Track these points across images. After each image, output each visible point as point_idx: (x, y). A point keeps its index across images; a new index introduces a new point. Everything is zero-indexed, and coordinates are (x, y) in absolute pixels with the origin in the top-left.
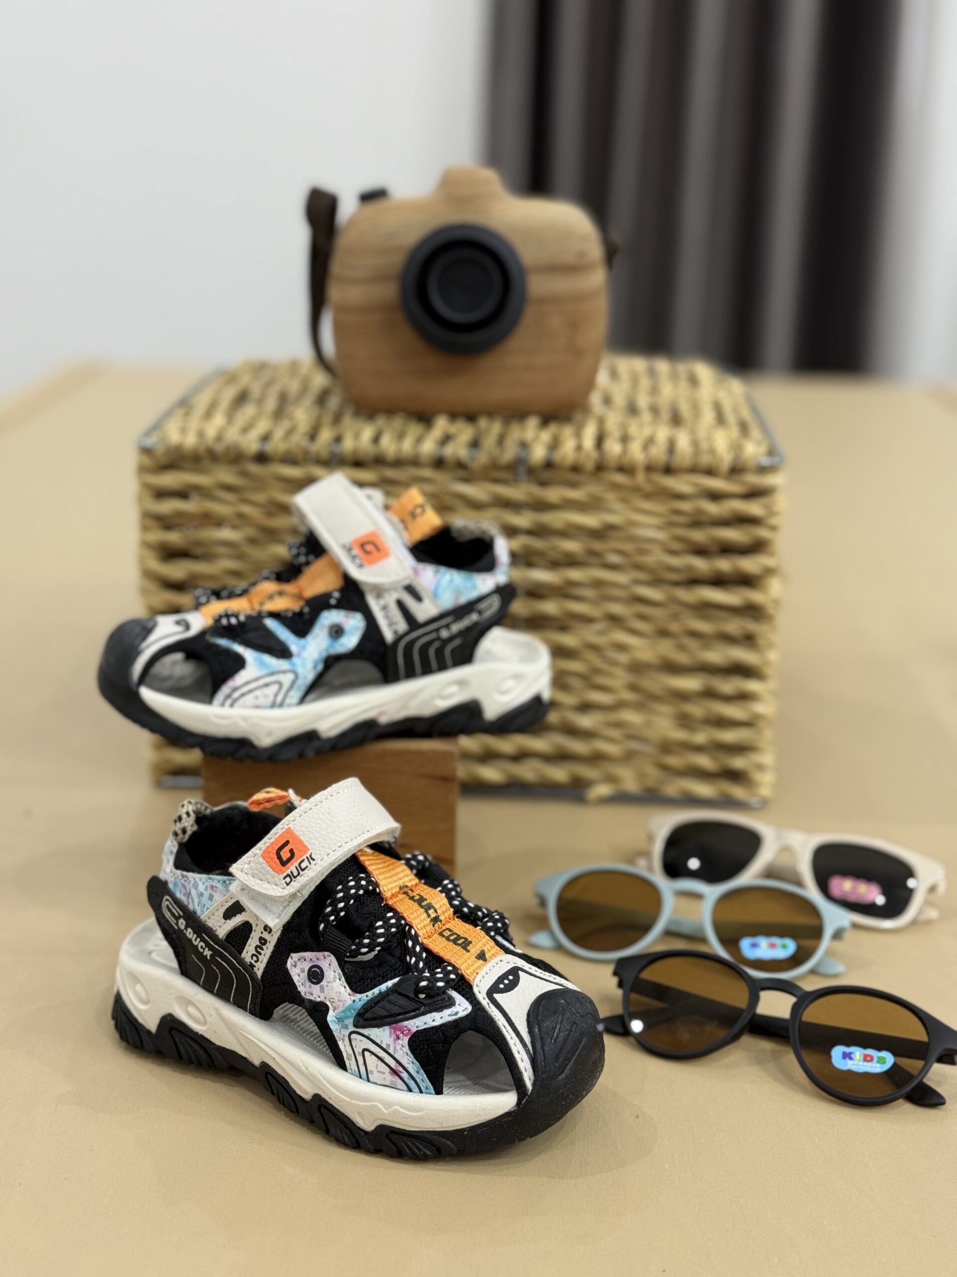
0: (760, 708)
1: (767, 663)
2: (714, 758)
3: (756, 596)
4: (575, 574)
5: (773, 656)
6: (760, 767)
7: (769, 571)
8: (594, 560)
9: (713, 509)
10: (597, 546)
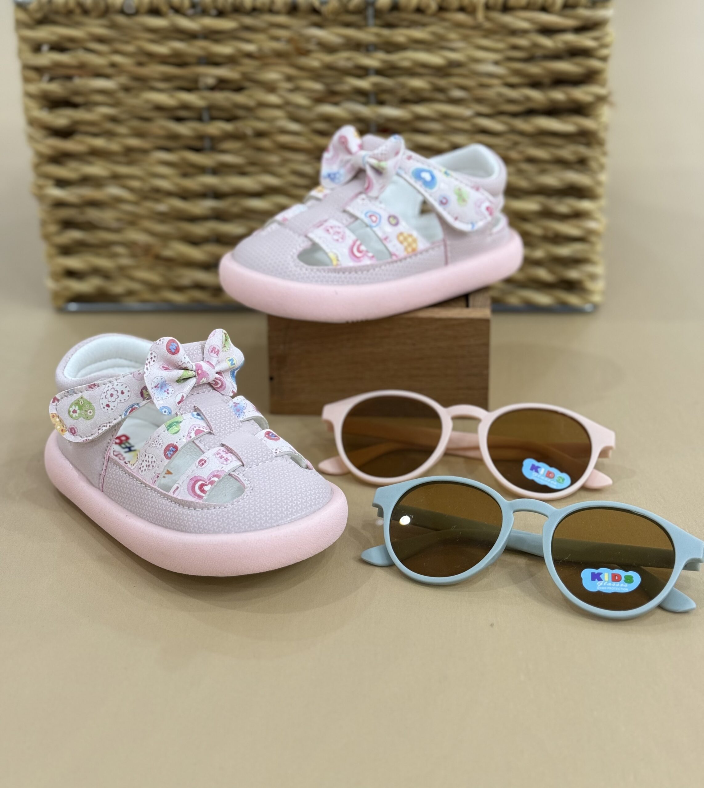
0: (591, 225)
1: (599, 183)
2: (551, 271)
3: (588, 123)
4: (422, 110)
5: (603, 177)
6: (593, 277)
7: (601, 99)
8: (440, 96)
9: (547, 42)
10: (442, 82)
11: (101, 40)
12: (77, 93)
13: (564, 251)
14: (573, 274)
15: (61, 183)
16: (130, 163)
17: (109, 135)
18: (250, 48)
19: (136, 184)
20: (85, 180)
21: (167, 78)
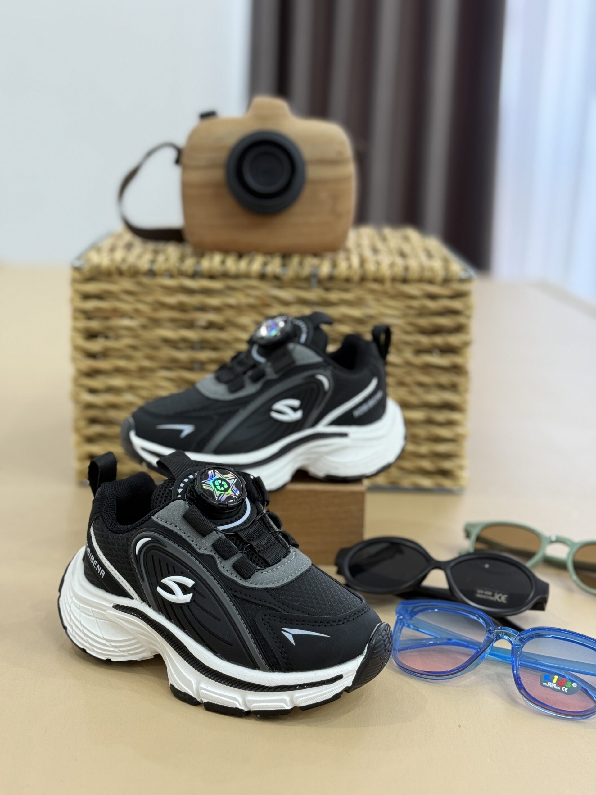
0: (459, 430)
1: (466, 402)
2: (432, 462)
3: (457, 360)
5: (468, 397)
6: (462, 468)
9: (432, 305)
11: (130, 293)
12: (110, 328)
13: (442, 448)
14: (447, 465)
15: (93, 391)
16: (142, 378)
17: (129, 358)
18: (232, 301)
19: (144, 393)
20: (110, 390)
21: (173, 320)
